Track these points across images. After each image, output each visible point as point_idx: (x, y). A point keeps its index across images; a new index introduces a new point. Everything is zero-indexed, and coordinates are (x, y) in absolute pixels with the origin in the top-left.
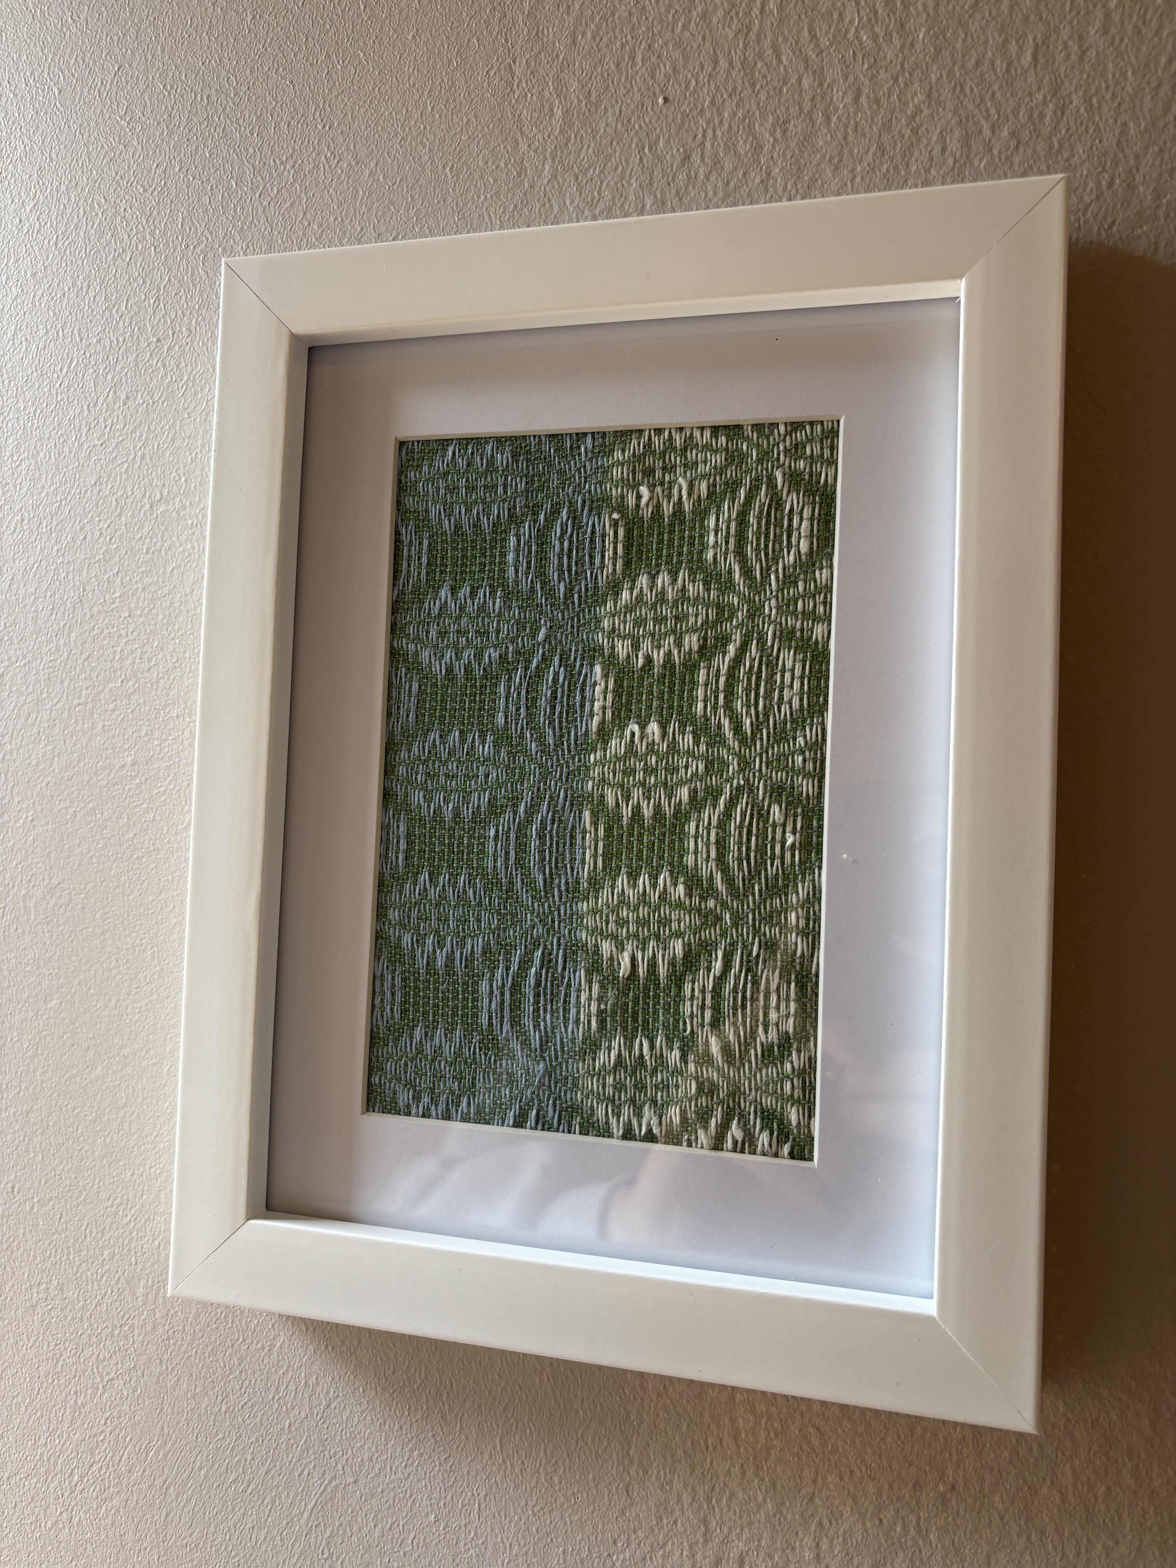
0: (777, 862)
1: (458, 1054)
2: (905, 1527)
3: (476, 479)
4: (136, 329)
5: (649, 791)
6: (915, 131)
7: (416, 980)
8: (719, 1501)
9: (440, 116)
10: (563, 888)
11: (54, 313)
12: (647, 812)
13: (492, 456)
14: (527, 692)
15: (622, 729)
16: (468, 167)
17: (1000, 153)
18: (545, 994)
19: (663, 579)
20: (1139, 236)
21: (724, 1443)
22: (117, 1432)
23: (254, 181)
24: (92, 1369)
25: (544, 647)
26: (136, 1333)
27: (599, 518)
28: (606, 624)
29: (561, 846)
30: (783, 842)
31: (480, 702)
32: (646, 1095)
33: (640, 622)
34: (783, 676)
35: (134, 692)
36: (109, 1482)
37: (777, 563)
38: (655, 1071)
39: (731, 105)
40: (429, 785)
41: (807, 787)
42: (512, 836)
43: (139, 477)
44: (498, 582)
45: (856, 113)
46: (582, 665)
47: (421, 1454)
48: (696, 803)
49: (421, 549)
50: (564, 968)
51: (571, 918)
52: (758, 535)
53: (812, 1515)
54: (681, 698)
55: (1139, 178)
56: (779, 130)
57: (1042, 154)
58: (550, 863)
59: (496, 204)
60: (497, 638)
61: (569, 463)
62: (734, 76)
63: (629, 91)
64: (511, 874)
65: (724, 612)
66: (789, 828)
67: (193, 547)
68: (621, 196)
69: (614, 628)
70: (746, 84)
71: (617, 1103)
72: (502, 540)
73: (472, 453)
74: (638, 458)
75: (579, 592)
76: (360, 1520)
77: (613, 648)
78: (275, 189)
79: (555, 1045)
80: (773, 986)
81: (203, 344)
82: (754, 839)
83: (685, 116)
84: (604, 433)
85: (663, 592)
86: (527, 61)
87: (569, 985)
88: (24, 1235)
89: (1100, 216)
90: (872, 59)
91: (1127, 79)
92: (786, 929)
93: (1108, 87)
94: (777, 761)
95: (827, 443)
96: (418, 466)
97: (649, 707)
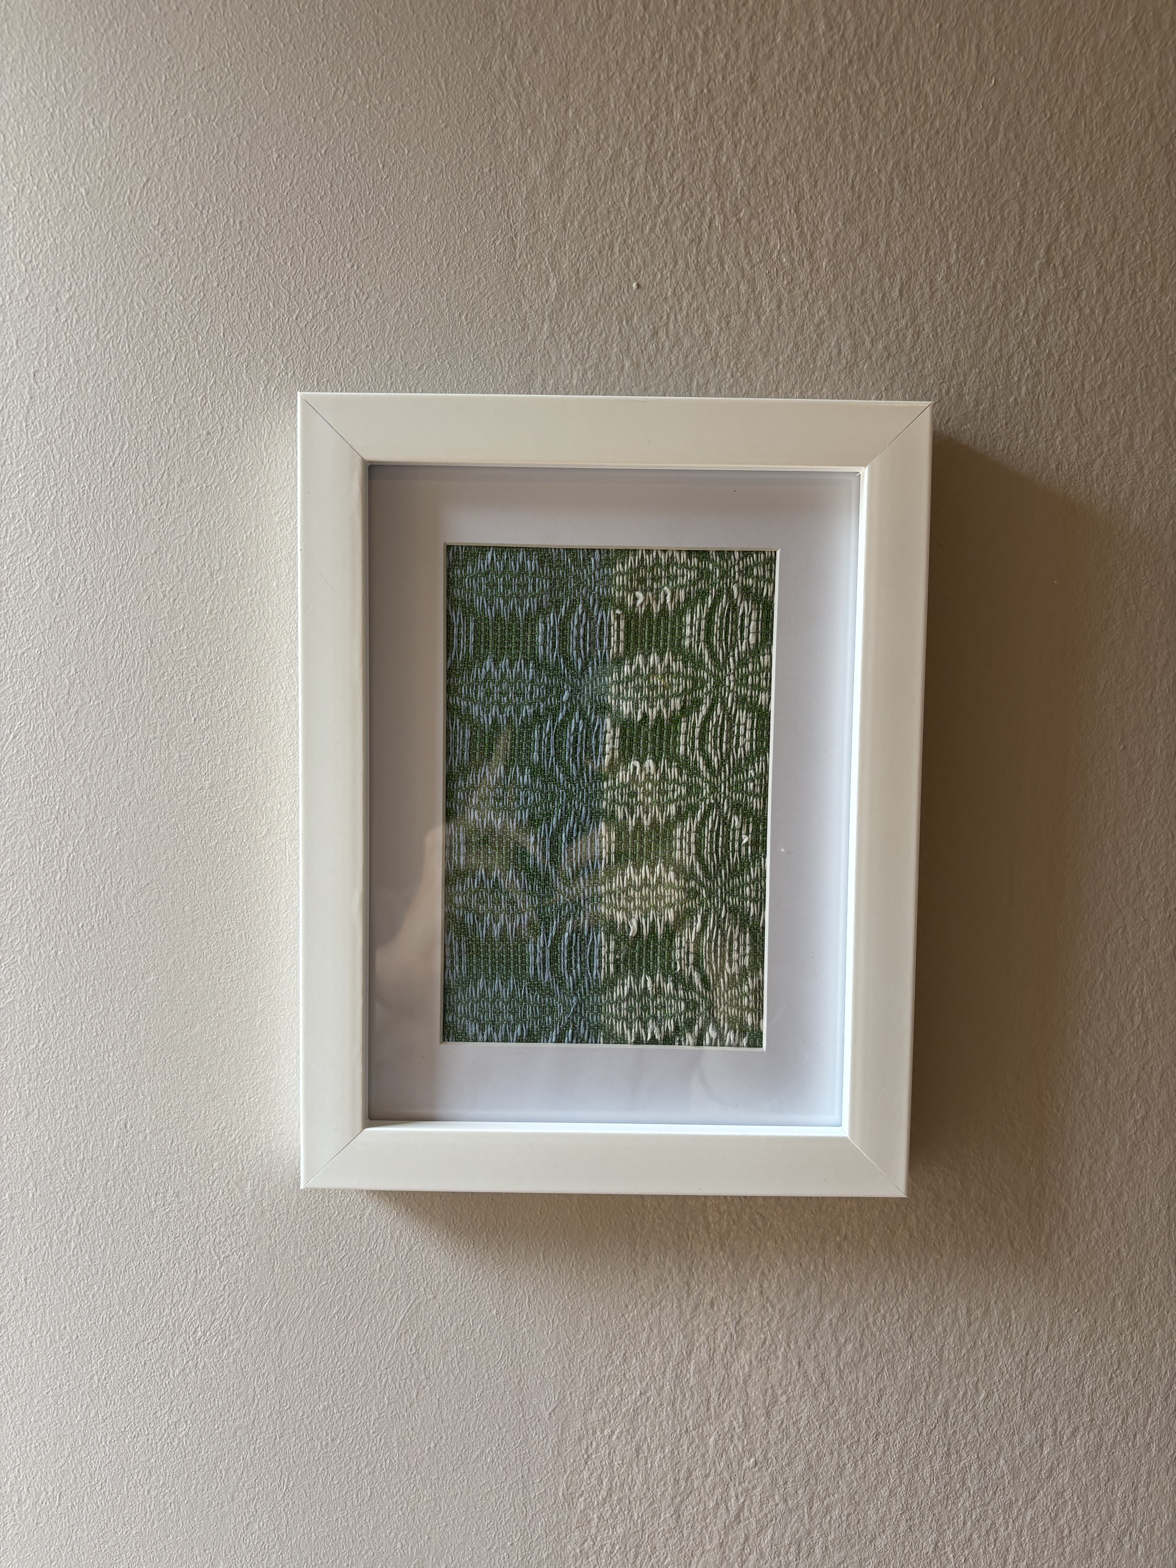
0: (736, 854)
1: (512, 996)
2: (816, 1266)
3: (511, 579)
4: (186, 421)
5: (647, 808)
6: (820, 336)
7: (478, 946)
8: (696, 1269)
9: (455, 272)
10: (586, 877)
11: (102, 399)
12: (646, 823)
13: (523, 563)
14: (555, 738)
15: (626, 763)
16: (481, 319)
17: (876, 360)
18: (576, 951)
19: (653, 658)
20: (965, 431)
21: (700, 1233)
22: (234, 1294)
23: (290, 304)
24: (210, 1251)
25: (567, 705)
26: (247, 1219)
27: (606, 613)
28: (613, 689)
29: (584, 847)
30: (741, 840)
31: (519, 744)
32: (649, 1013)
33: (638, 689)
34: (738, 729)
35: (208, 728)
36: (230, 1331)
37: (734, 651)
38: (655, 998)
39: (687, 297)
40: (482, 805)
41: (756, 804)
42: (548, 842)
43: (197, 549)
44: (530, 657)
45: (778, 317)
46: (595, 719)
47: (484, 1272)
48: (681, 816)
49: (468, 630)
50: (589, 932)
51: (593, 897)
52: (720, 629)
53: (758, 1268)
54: (668, 742)
55: (966, 391)
56: (723, 322)
57: (904, 365)
58: (576, 859)
59: (505, 350)
60: (531, 698)
61: (582, 571)
62: (689, 273)
63: (609, 275)
64: (548, 868)
65: (697, 683)
66: (744, 832)
68: (606, 356)
69: (619, 692)
70: (699, 282)
71: (629, 1020)
72: (532, 626)
73: (507, 559)
74: (633, 571)
75: (593, 666)
76: (439, 1322)
77: (619, 707)
78: (310, 314)
79: (584, 984)
80: (735, 936)
81: (251, 440)
82: (720, 839)
83: (653, 300)
84: (608, 550)
85: (654, 667)
86: (526, 237)
87: (593, 943)
88: (139, 1159)
89: (941, 414)
90: (790, 278)
91: (959, 317)
92: (743, 898)
93: (948, 322)
94: (737, 786)
95: (767, 567)
96: (463, 566)
97: (646, 749)
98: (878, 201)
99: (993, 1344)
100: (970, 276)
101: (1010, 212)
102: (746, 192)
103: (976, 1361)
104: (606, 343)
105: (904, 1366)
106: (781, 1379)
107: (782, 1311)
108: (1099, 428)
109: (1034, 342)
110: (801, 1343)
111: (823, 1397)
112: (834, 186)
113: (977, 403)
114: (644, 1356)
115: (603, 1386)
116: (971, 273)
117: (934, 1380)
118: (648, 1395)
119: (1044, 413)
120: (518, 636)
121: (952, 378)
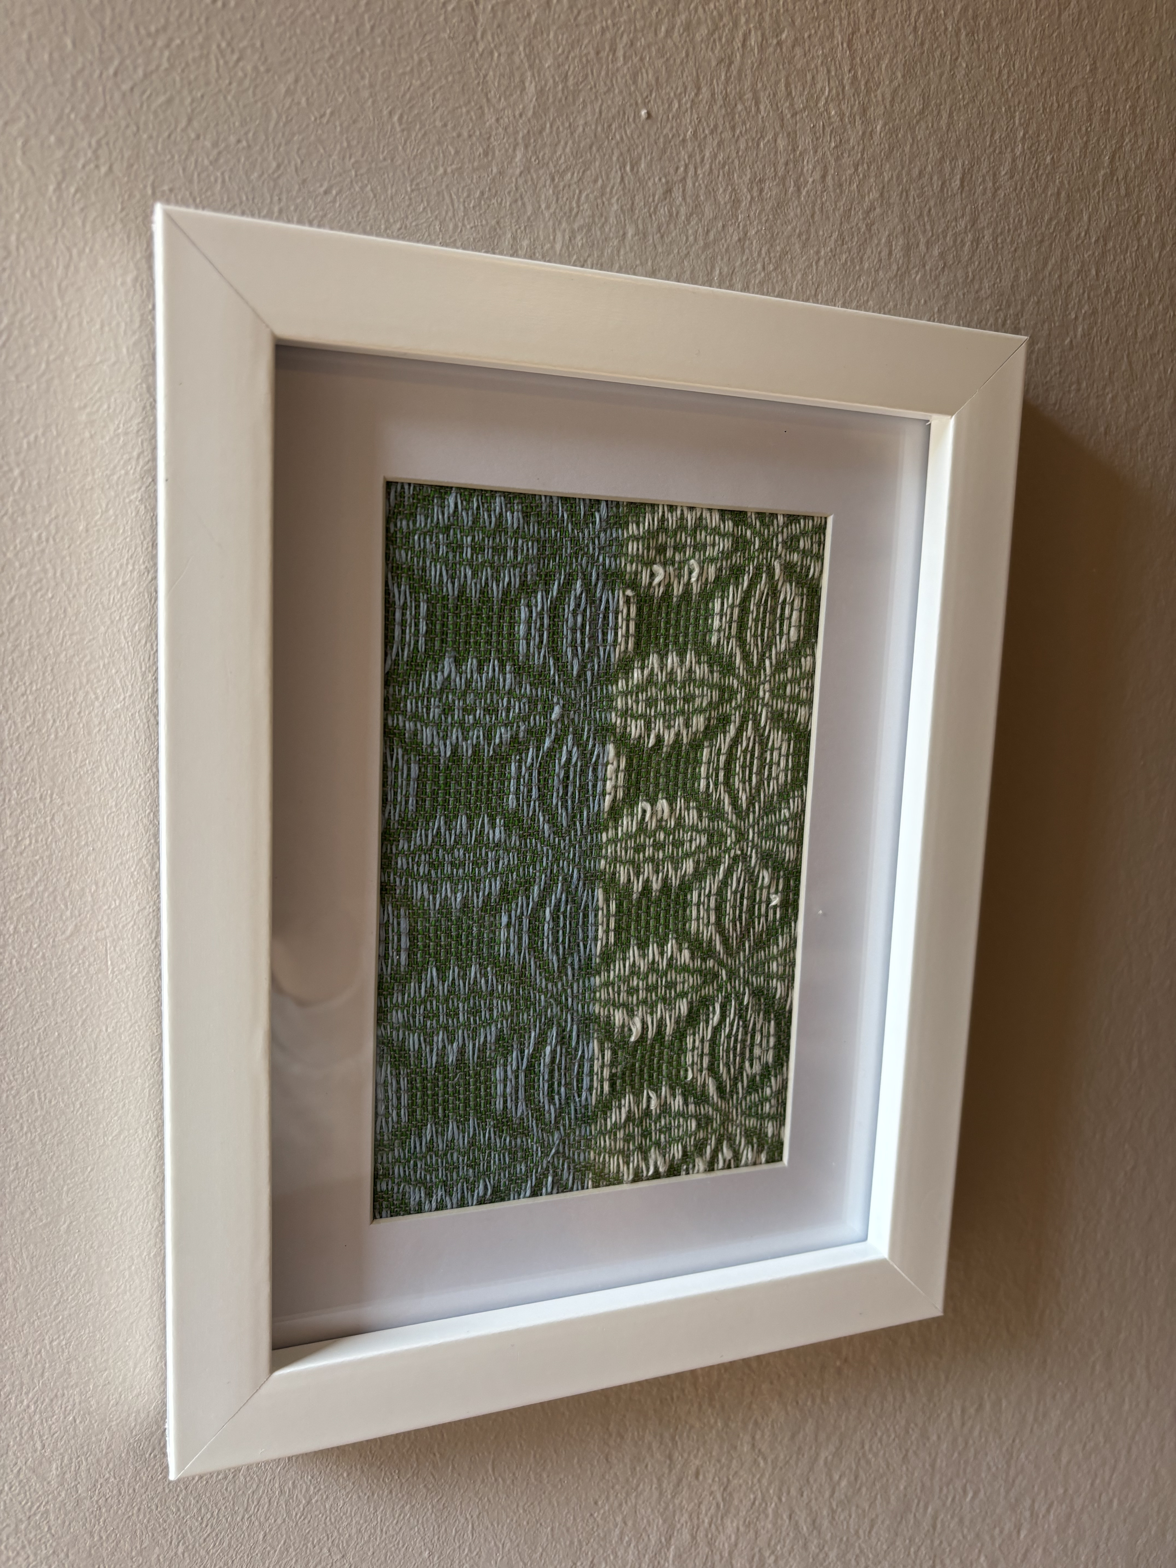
0: (763, 920)
1: (472, 1142)
3: (484, 539)
5: (658, 866)
6: (869, 227)
7: (424, 1079)
8: (681, 1436)
9: (383, 42)
10: (576, 967)
12: (656, 886)
13: (501, 514)
14: (539, 773)
15: (633, 805)
16: (423, 126)
17: (931, 270)
18: (559, 1069)
19: (672, 659)
23: (104, 47)
25: (556, 727)
27: (613, 594)
28: (620, 703)
29: (573, 925)
30: (768, 902)
31: (488, 784)
32: (651, 1140)
33: (651, 702)
34: (772, 754)
37: (771, 650)
38: (659, 1118)
39: (711, 144)
40: (433, 875)
41: (789, 853)
42: (526, 922)
44: (508, 656)
46: (594, 745)
47: (412, 1507)
48: (699, 875)
49: (418, 613)
50: (578, 1043)
51: (584, 994)
52: (756, 620)
53: (750, 1418)
54: (686, 775)
56: (755, 189)
57: (960, 281)
58: (563, 942)
59: (459, 183)
60: (507, 716)
61: (583, 531)
62: (715, 111)
63: (609, 90)
64: (524, 958)
65: (725, 693)
66: (773, 890)
67: (45, 571)
68: (602, 215)
69: (627, 708)
70: (727, 124)
71: (627, 1153)
72: (511, 610)
73: (478, 508)
74: (652, 534)
75: (593, 670)
77: (625, 727)
78: (140, 72)
79: (569, 1114)
80: (758, 1027)
82: (745, 902)
83: (667, 141)
84: (618, 503)
85: (672, 672)
86: (493, 8)
87: (583, 1056)
90: (838, 138)
91: (1021, 227)
92: (769, 977)
93: (1009, 230)
94: (767, 831)
95: (816, 538)
96: (411, 514)
97: (657, 785)
98: (943, 55)
100: (1034, 177)
101: (1078, 102)
102: (790, 6)
104: (602, 194)
106: (770, 1539)
107: (775, 1462)
108: (1148, 387)
109: (1093, 272)
110: (793, 1492)
112: (894, 22)
114: (616, 1557)
116: (1036, 172)
117: (925, 1493)
119: (1097, 363)
120: (490, 625)
121: (1009, 306)
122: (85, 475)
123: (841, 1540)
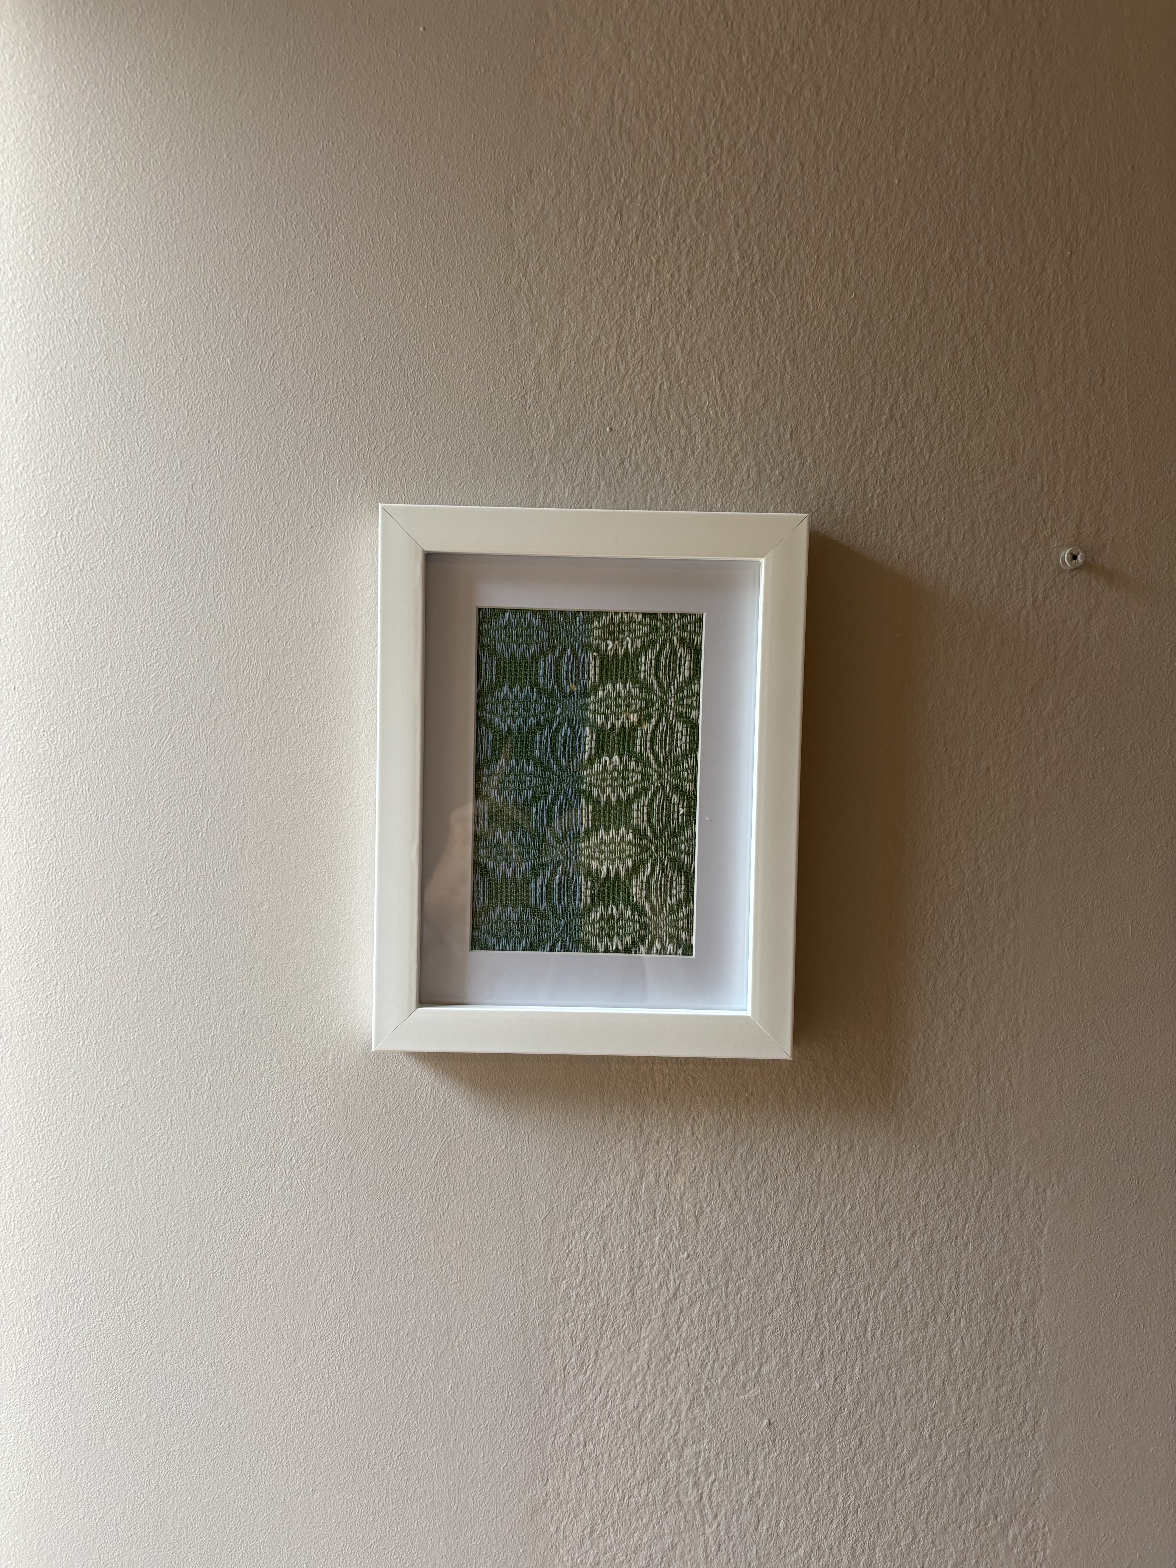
0: (675, 821)
1: (520, 918)
2: (731, 1114)
3: (522, 631)
4: (296, 518)
5: (614, 789)
6: (735, 465)
7: (496, 884)
8: (647, 1116)
9: (484, 419)
10: (572, 837)
11: (238, 503)
12: (613, 799)
13: (530, 620)
14: (551, 740)
15: (600, 758)
16: (502, 451)
17: (774, 482)
18: (564, 888)
19: (619, 686)
20: (835, 531)
22: (319, 1133)
23: (370, 439)
24: (302, 1103)
25: (559, 718)
26: (329, 1079)
27: (587, 655)
28: (591, 707)
29: (570, 816)
30: (678, 812)
31: (526, 745)
32: (614, 931)
33: (608, 707)
34: (677, 735)
36: (315, 1160)
37: (674, 681)
38: (618, 921)
39: (644, 438)
40: (500, 786)
41: (689, 786)
42: (545, 812)
43: (303, 608)
44: (534, 684)
45: (707, 452)
46: (579, 727)
47: (497, 1117)
48: (637, 795)
49: (492, 666)
50: (573, 875)
51: (576, 851)
52: (665, 667)
53: (690, 1115)
54: (629, 744)
55: (836, 503)
56: (669, 455)
57: (793, 485)
58: (565, 824)
60: (535, 713)
61: (571, 626)
62: (646, 421)
63: (590, 422)
64: (545, 830)
65: (649, 703)
66: (681, 806)
68: (588, 478)
69: (595, 709)
70: (653, 427)
71: (601, 936)
72: (536, 663)
73: (519, 618)
74: (606, 626)
75: (577, 691)
76: (464, 1154)
77: (595, 719)
78: (384, 446)
79: (569, 911)
80: (674, 879)
82: (664, 811)
83: (621, 440)
84: (588, 612)
85: (619, 692)
86: (534, 395)
87: (576, 883)
88: (253, 1036)
89: (819, 519)
90: (715, 425)
91: (831, 453)
92: (680, 852)
93: (823, 456)
94: (676, 774)
95: (697, 625)
96: (489, 621)
97: (613, 748)
98: (775, 374)
99: (856, 1170)
100: (838, 426)
101: (865, 383)
102: (685, 367)
103: (844, 1182)
104: (588, 469)
105: (793, 1187)
106: (706, 1197)
107: (707, 1147)
108: (928, 529)
109: (882, 471)
110: (721, 1170)
111: (736, 1209)
112: (745, 363)
113: (844, 512)
114: (610, 1179)
115: (580, 1200)
116: (839, 423)
117: (814, 1196)
118: (612, 1207)
119: (889, 519)
120: (526, 670)
121: (826, 494)
122: (359, 611)
123: (755, 1210)
